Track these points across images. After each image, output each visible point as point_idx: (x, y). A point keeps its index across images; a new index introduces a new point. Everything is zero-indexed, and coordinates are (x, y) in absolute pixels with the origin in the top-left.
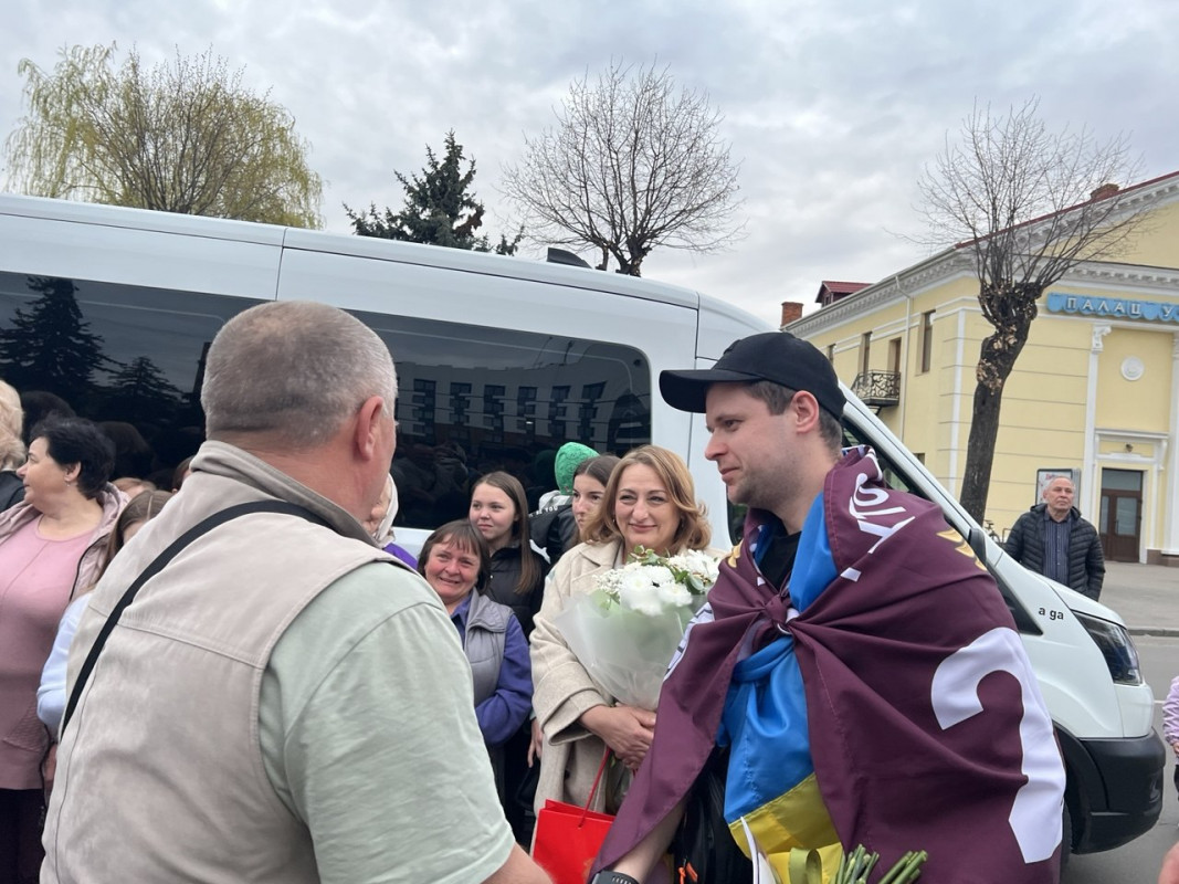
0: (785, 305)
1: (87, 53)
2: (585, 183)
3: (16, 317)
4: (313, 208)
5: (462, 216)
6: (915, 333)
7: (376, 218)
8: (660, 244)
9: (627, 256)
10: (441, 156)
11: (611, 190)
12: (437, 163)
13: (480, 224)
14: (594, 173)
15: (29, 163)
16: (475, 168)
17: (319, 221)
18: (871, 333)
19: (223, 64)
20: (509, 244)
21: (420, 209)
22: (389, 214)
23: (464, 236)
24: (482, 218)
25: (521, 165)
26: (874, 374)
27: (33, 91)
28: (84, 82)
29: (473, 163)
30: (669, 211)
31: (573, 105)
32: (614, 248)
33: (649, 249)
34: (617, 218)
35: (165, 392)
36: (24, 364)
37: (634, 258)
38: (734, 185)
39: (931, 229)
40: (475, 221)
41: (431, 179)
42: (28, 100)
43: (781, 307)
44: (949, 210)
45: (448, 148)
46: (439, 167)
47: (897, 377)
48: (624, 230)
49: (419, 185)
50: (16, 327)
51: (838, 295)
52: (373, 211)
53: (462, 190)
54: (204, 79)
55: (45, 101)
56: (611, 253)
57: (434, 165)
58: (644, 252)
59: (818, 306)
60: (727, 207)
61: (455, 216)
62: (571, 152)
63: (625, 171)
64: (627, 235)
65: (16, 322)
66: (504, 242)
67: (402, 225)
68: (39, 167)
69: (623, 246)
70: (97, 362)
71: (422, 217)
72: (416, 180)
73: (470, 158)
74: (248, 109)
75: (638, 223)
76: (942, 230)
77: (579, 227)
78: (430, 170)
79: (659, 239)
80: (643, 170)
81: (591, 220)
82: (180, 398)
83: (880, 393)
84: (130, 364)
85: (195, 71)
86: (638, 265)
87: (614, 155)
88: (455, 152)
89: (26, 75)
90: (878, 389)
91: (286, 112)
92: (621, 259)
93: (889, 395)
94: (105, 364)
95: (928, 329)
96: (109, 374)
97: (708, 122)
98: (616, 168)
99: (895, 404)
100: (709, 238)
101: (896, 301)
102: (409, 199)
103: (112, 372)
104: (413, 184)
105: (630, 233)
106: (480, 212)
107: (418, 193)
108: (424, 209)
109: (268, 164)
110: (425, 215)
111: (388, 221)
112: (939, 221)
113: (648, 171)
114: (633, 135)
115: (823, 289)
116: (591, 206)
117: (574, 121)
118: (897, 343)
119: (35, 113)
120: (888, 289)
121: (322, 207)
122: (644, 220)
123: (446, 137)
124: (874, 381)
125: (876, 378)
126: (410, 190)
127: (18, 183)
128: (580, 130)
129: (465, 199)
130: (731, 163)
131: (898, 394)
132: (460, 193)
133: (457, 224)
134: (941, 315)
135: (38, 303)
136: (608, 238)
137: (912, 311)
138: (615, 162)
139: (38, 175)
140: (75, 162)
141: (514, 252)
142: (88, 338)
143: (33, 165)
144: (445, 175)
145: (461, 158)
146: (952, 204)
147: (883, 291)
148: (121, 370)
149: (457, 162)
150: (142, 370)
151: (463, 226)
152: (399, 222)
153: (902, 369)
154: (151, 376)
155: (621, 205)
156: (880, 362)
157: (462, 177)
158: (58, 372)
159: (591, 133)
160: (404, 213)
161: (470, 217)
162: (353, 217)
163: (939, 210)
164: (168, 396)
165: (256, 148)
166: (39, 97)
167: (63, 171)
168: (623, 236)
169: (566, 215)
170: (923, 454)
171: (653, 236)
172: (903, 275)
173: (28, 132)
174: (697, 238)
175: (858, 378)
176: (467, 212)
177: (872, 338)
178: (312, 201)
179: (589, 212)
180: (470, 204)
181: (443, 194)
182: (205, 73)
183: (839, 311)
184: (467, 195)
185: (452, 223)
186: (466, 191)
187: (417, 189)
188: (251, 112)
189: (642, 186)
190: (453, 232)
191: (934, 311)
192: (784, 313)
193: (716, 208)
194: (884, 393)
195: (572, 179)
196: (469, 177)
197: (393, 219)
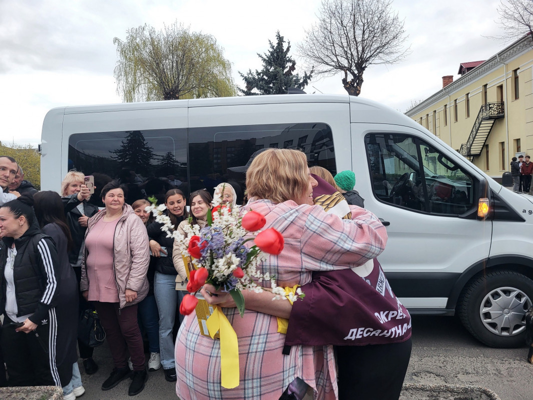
0: (444, 78)
1: (136, 30)
2: (333, 44)
3: (122, 144)
4: (228, 75)
5: (287, 67)
6: (509, 81)
7: (252, 75)
8: (371, 63)
9: (356, 72)
10: (275, 43)
11: (345, 45)
12: (274, 46)
13: (294, 69)
14: (336, 38)
15: (123, 78)
16: (290, 45)
17: (232, 80)
18: (487, 84)
19: (182, 26)
20: (308, 75)
21: (269, 67)
22: (257, 72)
23: (289, 76)
24: (295, 66)
25: (304, 42)
26: (490, 104)
27: (120, 50)
28: (137, 42)
29: (289, 43)
30: (372, 48)
31: (324, 10)
32: (349, 69)
33: (365, 67)
34: (349, 56)
35: (175, 164)
36: (126, 161)
37: (359, 73)
38: (402, 30)
39: (505, 31)
40: (293, 68)
41: (272, 54)
42: (119, 53)
43: (442, 79)
44: (515, 19)
45: (277, 38)
46: (275, 48)
47: (502, 104)
48: (353, 60)
49: (268, 57)
50: (123, 148)
51: (469, 69)
52: (250, 72)
53: (286, 56)
54: (176, 34)
55: (125, 53)
56: (348, 72)
57: (273, 47)
58: (363, 69)
59: (460, 76)
60: (400, 41)
61: (284, 68)
62: (325, 31)
63: (351, 35)
64: (355, 62)
65: (122, 146)
66: (306, 75)
67: (263, 76)
68: (127, 79)
69: (354, 68)
70: (151, 156)
71: (271, 71)
72: (266, 55)
73: (287, 41)
74: (198, 39)
75: (360, 56)
76: (512, 30)
77: (333, 64)
78: (271, 50)
79: (370, 62)
80: (359, 33)
81: (337, 60)
82: (180, 165)
83: (494, 113)
84: (165, 155)
85: (172, 31)
86: (361, 75)
87: (345, 28)
88: (281, 40)
89: (117, 44)
90: (492, 111)
91: (213, 37)
92: (353, 73)
93: (499, 113)
94: (155, 157)
95: (516, 78)
96: (157, 160)
97: (386, 4)
98: (346, 34)
99: (503, 117)
100: (394, 56)
101: (498, 67)
102: (264, 64)
103: (158, 159)
104: (265, 57)
105: (356, 62)
106: (294, 64)
107: (268, 61)
108: (271, 67)
109: (209, 60)
110: (272, 69)
111: (257, 75)
112: (510, 26)
113: (361, 32)
114: (352, 17)
115: (461, 67)
116: (337, 53)
117: (325, 17)
118: (501, 87)
119: (122, 58)
120: (493, 62)
121: (232, 74)
122: (362, 54)
123: (276, 34)
124: (490, 108)
125: (491, 106)
126: (264, 60)
127: (121, 87)
128: (328, 20)
129: (287, 59)
130: (400, 20)
131: (504, 112)
132: (285, 57)
133: (286, 70)
134: (523, 70)
135: (128, 137)
136: (347, 65)
137: (507, 70)
138: (345, 31)
139: (127, 82)
140: (139, 74)
141: (311, 78)
142: (147, 148)
143: (124, 78)
144: (278, 51)
145: (283, 42)
146: (516, 16)
147: (490, 64)
148: (161, 158)
149: (282, 44)
150: (169, 157)
151: (288, 71)
152: (262, 75)
153: (505, 100)
154: (171, 158)
155: (350, 50)
156: (493, 98)
157: (285, 50)
158: (140, 162)
159: (333, 21)
160: (263, 71)
161: (290, 67)
162: (243, 76)
163: (509, 20)
164: (176, 165)
165: (203, 55)
166: (123, 51)
167: (135, 78)
168: (353, 64)
169: (326, 60)
170: (519, 139)
171: (367, 61)
172: (500, 54)
173: (121, 66)
174: (387, 58)
175: (482, 107)
176: (289, 64)
177: (488, 87)
178: (228, 72)
179: (336, 56)
180: (290, 61)
181: (278, 59)
182: (176, 31)
183: (469, 77)
184: (288, 57)
185: (283, 71)
186: (287, 56)
187: (267, 59)
188: (199, 40)
189: (359, 39)
190: (284, 75)
191: (519, 68)
192: (444, 82)
193: (395, 42)
194: (496, 113)
195: (328, 43)
196: (288, 49)
197: (259, 74)
